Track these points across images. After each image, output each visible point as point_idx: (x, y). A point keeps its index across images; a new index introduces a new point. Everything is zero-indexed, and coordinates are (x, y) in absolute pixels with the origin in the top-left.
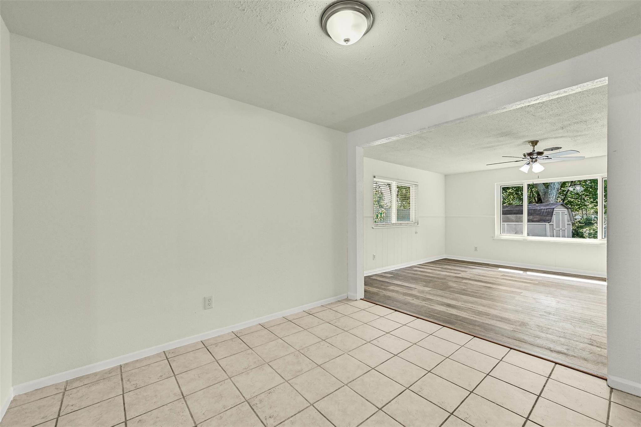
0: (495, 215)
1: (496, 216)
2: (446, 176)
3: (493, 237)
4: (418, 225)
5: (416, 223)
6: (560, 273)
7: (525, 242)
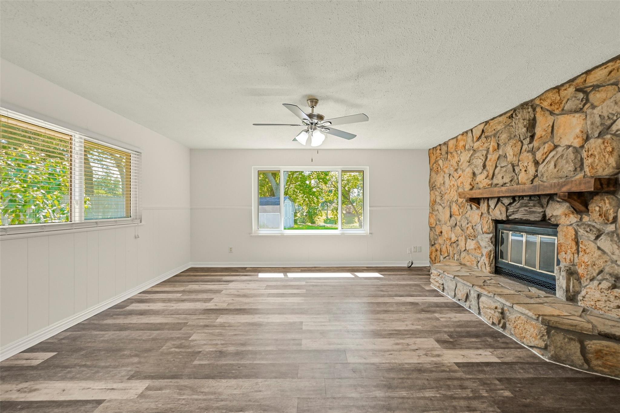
0: (251, 206)
1: (253, 208)
2: (192, 151)
3: (250, 234)
4: (141, 222)
5: (136, 219)
6: (314, 269)
7: (283, 237)
